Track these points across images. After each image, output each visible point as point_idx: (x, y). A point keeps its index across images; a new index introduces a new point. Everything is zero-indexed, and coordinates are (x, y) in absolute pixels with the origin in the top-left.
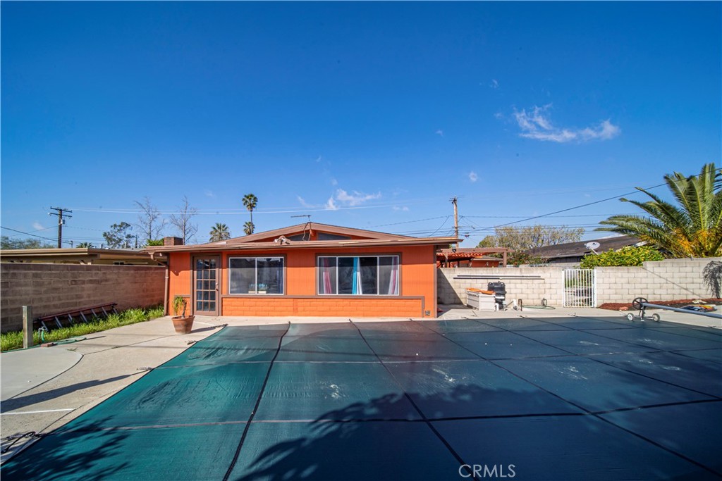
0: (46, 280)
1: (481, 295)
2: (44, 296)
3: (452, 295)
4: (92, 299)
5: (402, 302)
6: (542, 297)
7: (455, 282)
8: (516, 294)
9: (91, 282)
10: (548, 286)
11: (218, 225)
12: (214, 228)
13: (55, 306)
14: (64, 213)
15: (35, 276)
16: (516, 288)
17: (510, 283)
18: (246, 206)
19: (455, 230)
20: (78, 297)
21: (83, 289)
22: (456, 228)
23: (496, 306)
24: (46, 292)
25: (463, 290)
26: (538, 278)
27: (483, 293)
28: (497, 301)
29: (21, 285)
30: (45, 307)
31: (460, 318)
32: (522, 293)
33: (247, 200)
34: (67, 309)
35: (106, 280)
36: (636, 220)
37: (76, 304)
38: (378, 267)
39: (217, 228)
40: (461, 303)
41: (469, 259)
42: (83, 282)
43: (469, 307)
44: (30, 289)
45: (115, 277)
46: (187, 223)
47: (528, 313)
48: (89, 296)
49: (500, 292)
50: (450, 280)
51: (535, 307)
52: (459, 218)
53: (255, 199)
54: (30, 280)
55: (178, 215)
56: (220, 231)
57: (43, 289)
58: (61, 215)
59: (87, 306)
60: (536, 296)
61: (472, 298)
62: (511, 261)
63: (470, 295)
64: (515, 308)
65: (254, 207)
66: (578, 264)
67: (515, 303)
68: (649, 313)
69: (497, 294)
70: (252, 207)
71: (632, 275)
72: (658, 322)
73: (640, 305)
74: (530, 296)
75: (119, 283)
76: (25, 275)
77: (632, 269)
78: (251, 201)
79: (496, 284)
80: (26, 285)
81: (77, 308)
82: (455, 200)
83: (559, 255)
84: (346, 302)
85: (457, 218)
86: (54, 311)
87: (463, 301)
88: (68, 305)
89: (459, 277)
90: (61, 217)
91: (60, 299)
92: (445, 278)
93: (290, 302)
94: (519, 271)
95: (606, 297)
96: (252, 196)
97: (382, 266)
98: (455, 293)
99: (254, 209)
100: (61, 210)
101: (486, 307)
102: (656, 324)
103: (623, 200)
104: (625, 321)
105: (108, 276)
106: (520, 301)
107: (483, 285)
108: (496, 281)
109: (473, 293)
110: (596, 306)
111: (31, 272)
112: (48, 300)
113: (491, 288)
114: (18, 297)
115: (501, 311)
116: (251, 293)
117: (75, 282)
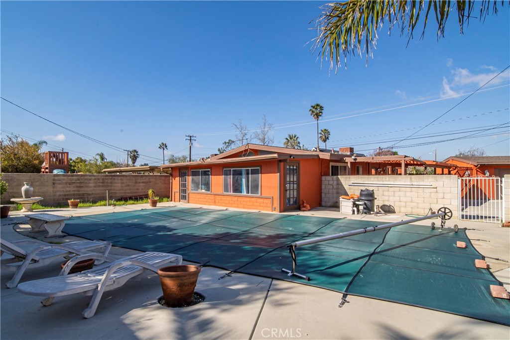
0: (125, 181)
2: (124, 188)
4: (143, 191)
5: (261, 200)
7: (350, 189)
8: (406, 202)
9: (143, 182)
10: (440, 195)
11: (290, 136)
12: (287, 139)
13: (128, 193)
14: (192, 138)
15: (121, 179)
18: (313, 115)
20: (138, 189)
21: (139, 186)
24: (125, 186)
26: (430, 187)
29: (116, 183)
30: (125, 193)
32: (412, 202)
33: (314, 110)
34: (133, 194)
35: (150, 182)
37: (136, 193)
38: (250, 175)
39: (289, 139)
42: (140, 183)
44: (119, 185)
45: (154, 180)
46: (266, 137)
48: (142, 189)
50: (347, 188)
53: (321, 108)
54: (119, 181)
55: (259, 131)
56: (292, 140)
57: (124, 185)
58: (191, 140)
59: (141, 194)
65: (321, 116)
70: (318, 116)
75: (156, 184)
76: (118, 179)
78: (317, 111)
80: (118, 183)
81: (137, 194)
84: (236, 199)
86: (128, 195)
88: (134, 193)
89: (354, 185)
90: (191, 141)
91: (130, 190)
93: (213, 197)
94: (409, 179)
96: (318, 105)
97: (252, 175)
99: (320, 118)
100: (191, 137)
105: (151, 180)
111: (120, 178)
112: (126, 190)
114: (115, 188)
116: (200, 191)
117: (136, 183)
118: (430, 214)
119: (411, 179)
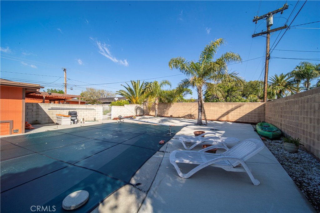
1: (63, 117)
3: (47, 119)
6: (94, 117)
7: (49, 111)
10: (97, 112)
16: (84, 114)
17: (81, 112)
19: (65, 85)
22: (66, 84)
23: (71, 123)
25: (55, 116)
26: (93, 109)
27: (64, 117)
28: (72, 120)
31: (45, 131)
32: (86, 116)
36: (125, 92)
40: (53, 123)
41: (64, 100)
43: (57, 124)
47: (87, 124)
49: (74, 116)
50: (46, 111)
51: (92, 121)
52: (67, 80)
60: (92, 117)
61: (58, 119)
62: (90, 103)
63: (58, 118)
64: (81, 122)
66: (109, 105)
67: (82, 120)
68: (122, 120)
69: (72, 117)
71: (121, 109)
72: (124, 122)
73: (120, 118)
74: (90, 117)
77: (122, 107)
79: (72, 112)
82: (65, 70)
83: (107, 101)
85: (66, 79)
87: (54, 121)
89: (52, 109)
92: (41, 109)
95: (115, 116)
98: (49, 117)
101: (66, 124)
102: (123, 123)
103: (122, 85)
104: (116, 123)
106: (83, 119)
107: (66, 113)
108: (73, 111)
109: (59, 117)
110: (112, 119)
113: (70, 114)
115: (74, 124)
118: (93, 119)
119: (86, 106)
